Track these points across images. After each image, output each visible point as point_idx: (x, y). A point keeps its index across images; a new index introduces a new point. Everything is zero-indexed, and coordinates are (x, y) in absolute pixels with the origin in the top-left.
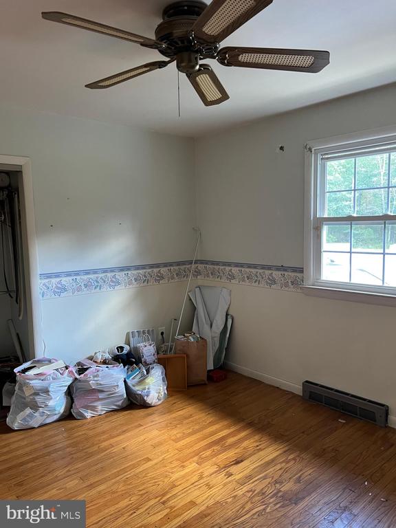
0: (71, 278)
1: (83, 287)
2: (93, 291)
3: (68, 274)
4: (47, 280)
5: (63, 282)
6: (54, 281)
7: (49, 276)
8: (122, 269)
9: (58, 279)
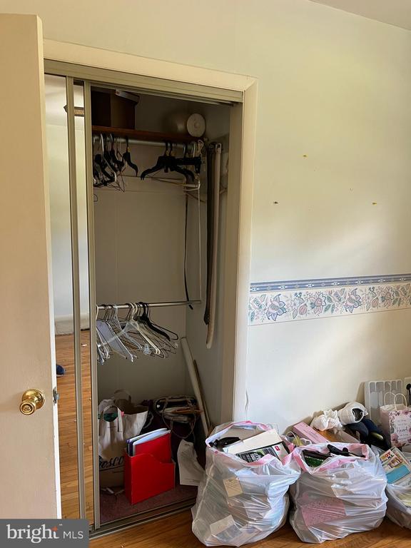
0: (293, 292)
1: (309, 308)
2: (322, 315)
3: (291, 285)
4: (259, 294)
5: (282, 299)
6: (270, 295)
7: (262, 287)
8: (366, 280)
9: (275, 293)
